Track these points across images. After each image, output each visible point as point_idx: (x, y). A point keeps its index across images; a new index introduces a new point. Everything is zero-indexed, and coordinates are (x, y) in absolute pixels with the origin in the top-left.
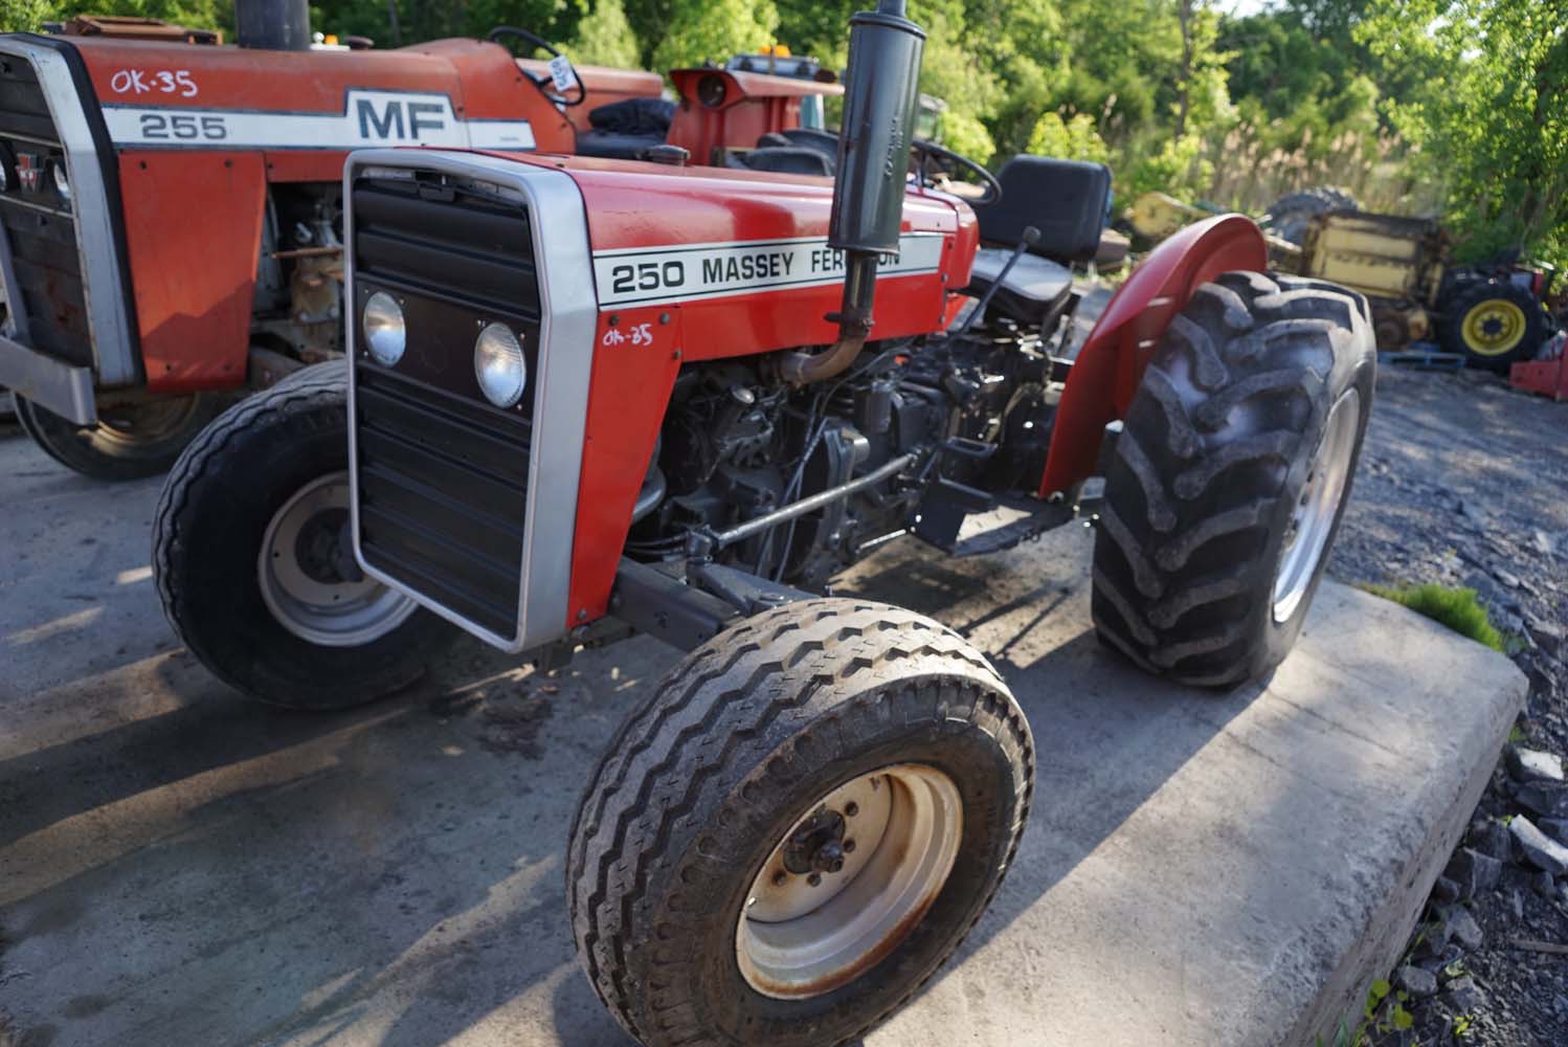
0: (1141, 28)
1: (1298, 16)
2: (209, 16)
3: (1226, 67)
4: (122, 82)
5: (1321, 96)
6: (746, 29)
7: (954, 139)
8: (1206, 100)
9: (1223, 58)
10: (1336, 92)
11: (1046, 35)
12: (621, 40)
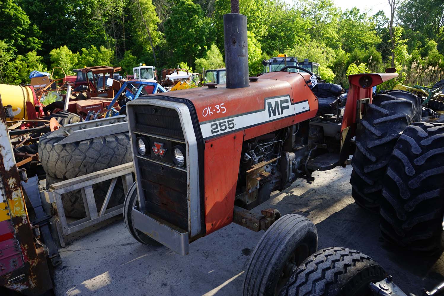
0: (361, 35)
1: (408, 25)
2: (109, 62)
3: (405, 43)
4: (205, 112)
5: (419, 47)
6: (254, 49)
7: (323, 74)
8: (401, 54)
9: (404, 41)
10: (423, 46)
11: (335, 40)
12: (218, 56)
